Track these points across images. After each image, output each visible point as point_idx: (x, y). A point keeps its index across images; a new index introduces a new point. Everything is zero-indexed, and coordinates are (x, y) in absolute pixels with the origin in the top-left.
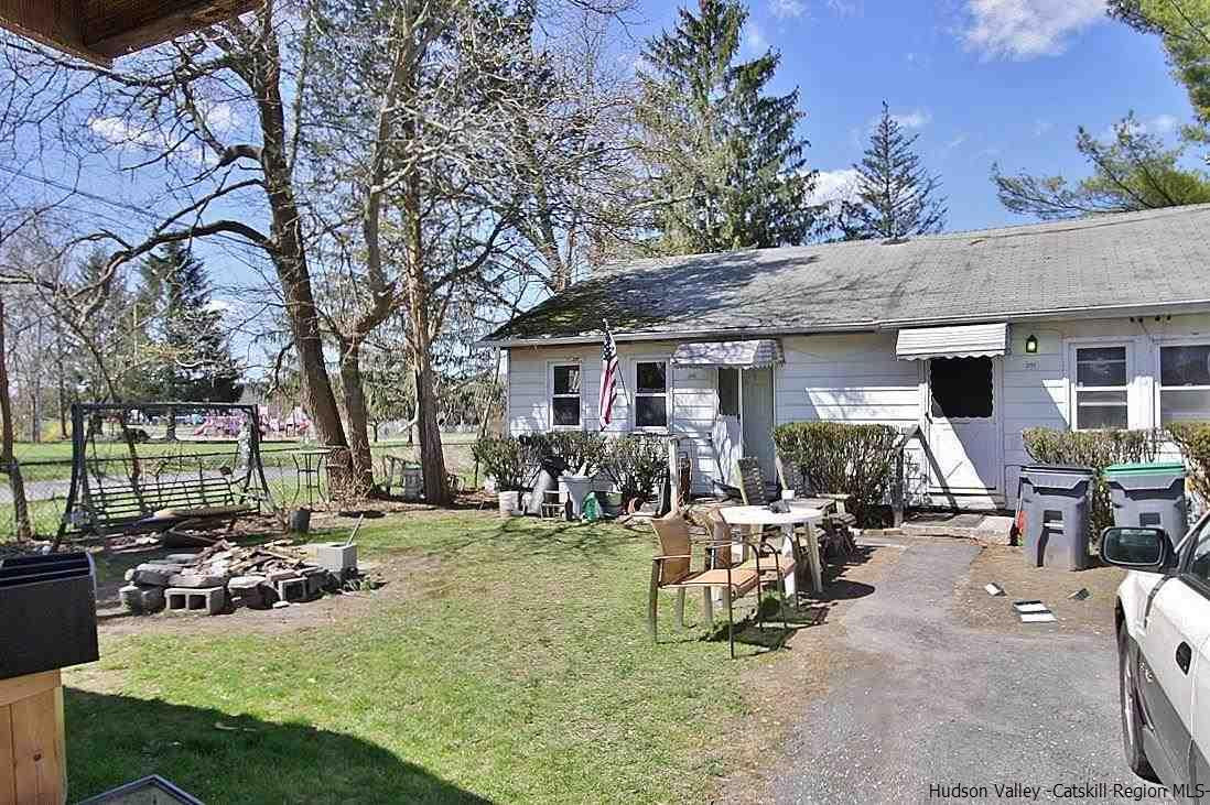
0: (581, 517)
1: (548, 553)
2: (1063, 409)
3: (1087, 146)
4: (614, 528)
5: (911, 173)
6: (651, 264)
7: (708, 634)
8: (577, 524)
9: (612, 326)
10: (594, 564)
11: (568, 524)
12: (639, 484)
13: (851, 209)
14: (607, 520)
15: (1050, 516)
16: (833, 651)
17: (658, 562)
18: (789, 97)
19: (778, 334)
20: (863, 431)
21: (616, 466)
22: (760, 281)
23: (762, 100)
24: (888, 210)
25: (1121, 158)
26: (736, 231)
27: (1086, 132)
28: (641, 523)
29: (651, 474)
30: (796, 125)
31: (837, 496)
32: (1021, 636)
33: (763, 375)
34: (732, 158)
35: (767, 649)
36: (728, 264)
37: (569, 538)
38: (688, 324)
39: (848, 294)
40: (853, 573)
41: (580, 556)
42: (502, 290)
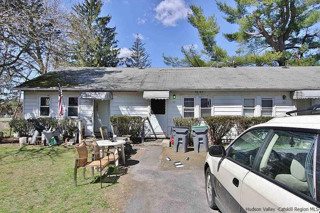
0: (49, 144)
1: (37, 158)
2: (181, 113)
3: (183, 51)
4: (61, 148)
5: (143, 52)
6: (74, 69)
7: (93, 181)
8: (48, 147)
9: (61, 86)
10: (54, 160)
11: (44, 147)
12: (69, 134)
13: (129, 60)
14: (58, 145)
15: (180, 139)
16: (131, 182)
17: (77, 160)
18: (113, 28)
19: (111, 91)
20: (134, 118)
21: (61, 128)
22: (106, 76)
23: (107, 28)
24: (138, 61)
25: (190, 55)
26: (98, 62)
27: (183, 48)
28: (70, 146)
29: (73, 130)
30: (115, 36)
31: (128, 136)
32: (177, 172)
33: (107, 102)
34: (98, 43)
35: (112, 184)
36: (97, 71)
37: (44, 152)
38: (85, 87)
39: (130, 81)
40: (133, 157)
41: (49, 158)
42: (23, 73)
